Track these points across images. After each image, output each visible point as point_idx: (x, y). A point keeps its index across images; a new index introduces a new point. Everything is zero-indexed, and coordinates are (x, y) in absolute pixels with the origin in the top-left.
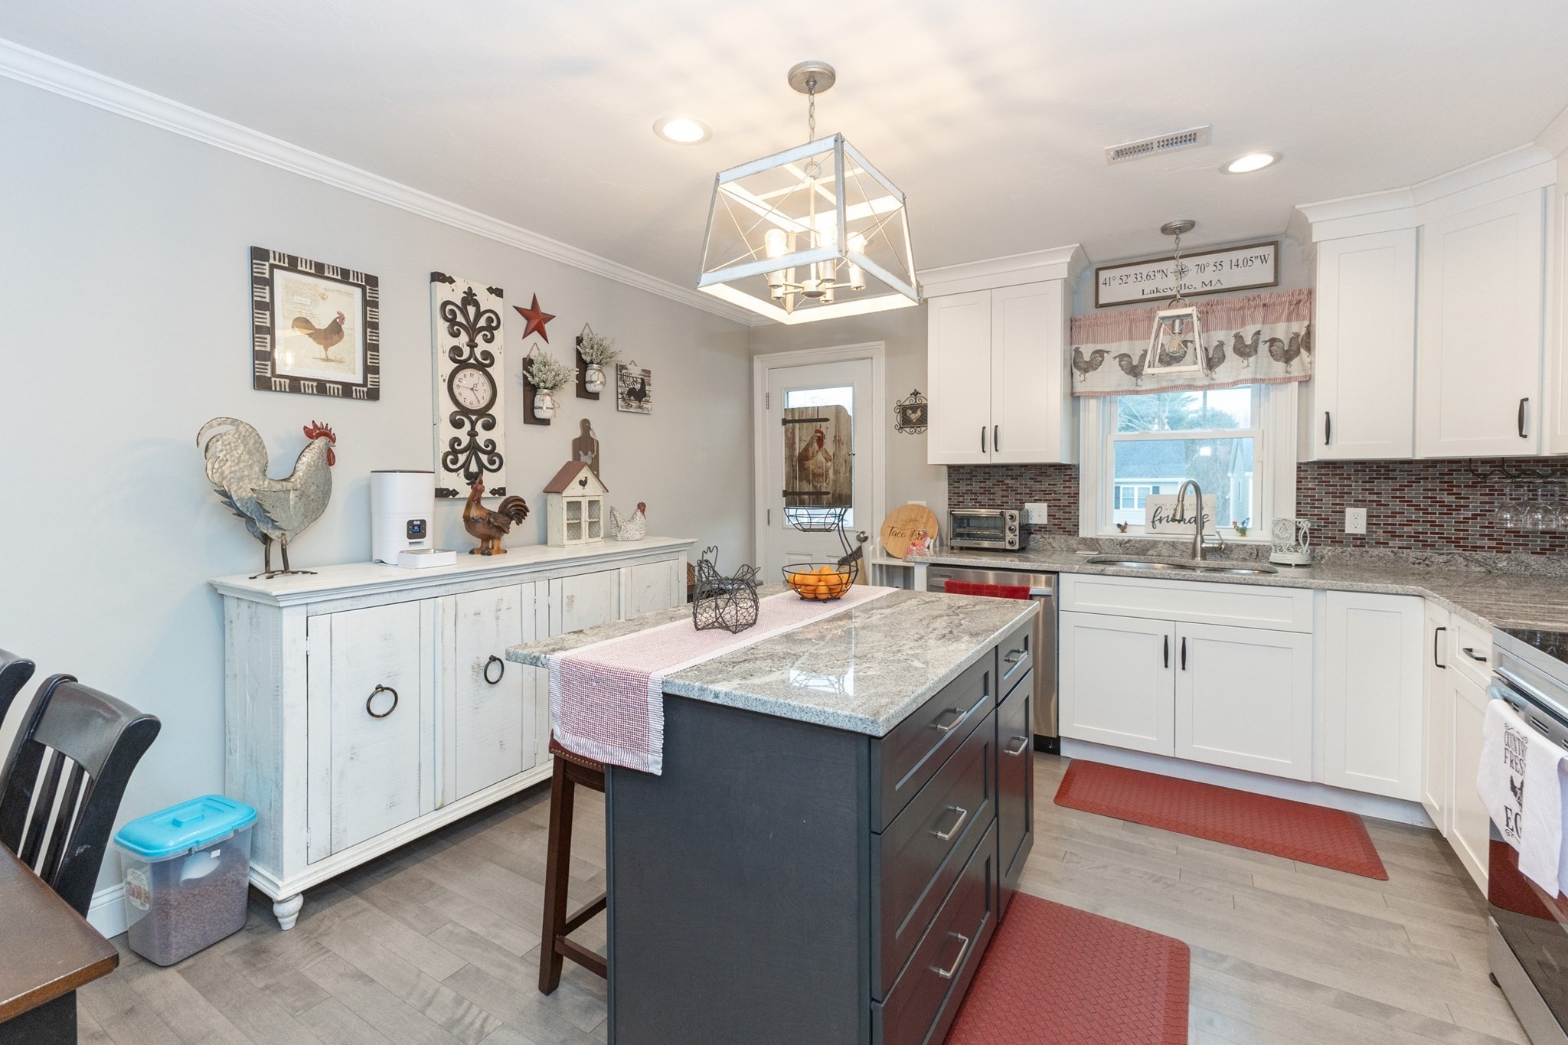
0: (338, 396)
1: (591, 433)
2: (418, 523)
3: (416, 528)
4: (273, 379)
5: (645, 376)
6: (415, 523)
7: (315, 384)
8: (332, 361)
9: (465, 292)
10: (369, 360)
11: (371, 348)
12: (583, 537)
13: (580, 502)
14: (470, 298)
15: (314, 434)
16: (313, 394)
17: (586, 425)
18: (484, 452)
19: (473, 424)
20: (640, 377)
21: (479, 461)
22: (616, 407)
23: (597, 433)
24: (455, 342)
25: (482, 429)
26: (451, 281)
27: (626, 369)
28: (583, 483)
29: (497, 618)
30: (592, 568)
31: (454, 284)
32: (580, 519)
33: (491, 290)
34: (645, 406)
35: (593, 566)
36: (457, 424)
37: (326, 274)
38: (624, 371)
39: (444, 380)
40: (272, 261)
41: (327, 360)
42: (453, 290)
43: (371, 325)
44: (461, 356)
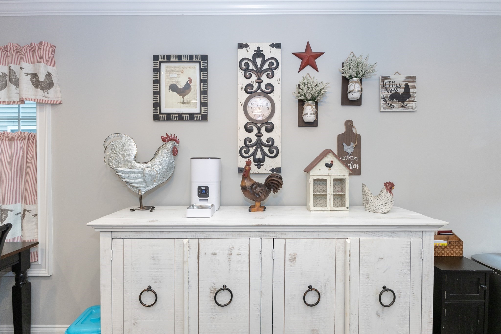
0: (188, 121)
1: (354, 130)
2: (204, 188)
3: (204, 191)
4: (160, 115)
5: (409, 82)
6: (202, 188)
7: (177, 115)
8: (186, 103)
9: (255, 51)
10: (202, 100)
11: (204, 93)
12: (328, 206)
13: (326, 180)
14: (259, 53)
15: (166, 140)
16: (176, 121)
17: (349, 124)
18: (266, 146)
19: (259, 129)
20: (404, 83)
21: (262, 150)
22: (378, 109)
23: (358, 129)
24: (248, 81)
25: (265, 132)
26: (246, 46)
27: (389, 79)
28: (329, 166)
29: (230, 260)
30: (316, 235)
31: (248, 48)
32: (326, 191)
33: (272, 46)
34: (408, 105)
35: (315, 233)
36: (249, 130)
37: (183, 60)
38: (386, 81)
39: (242, 105)
40: (160, 60)
41: (184, 103)
42: (248, 51)
43: (204, 81)
44: (253, 89)
